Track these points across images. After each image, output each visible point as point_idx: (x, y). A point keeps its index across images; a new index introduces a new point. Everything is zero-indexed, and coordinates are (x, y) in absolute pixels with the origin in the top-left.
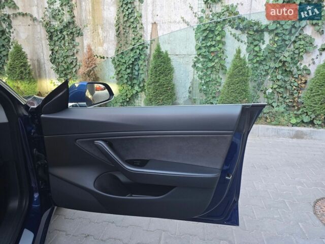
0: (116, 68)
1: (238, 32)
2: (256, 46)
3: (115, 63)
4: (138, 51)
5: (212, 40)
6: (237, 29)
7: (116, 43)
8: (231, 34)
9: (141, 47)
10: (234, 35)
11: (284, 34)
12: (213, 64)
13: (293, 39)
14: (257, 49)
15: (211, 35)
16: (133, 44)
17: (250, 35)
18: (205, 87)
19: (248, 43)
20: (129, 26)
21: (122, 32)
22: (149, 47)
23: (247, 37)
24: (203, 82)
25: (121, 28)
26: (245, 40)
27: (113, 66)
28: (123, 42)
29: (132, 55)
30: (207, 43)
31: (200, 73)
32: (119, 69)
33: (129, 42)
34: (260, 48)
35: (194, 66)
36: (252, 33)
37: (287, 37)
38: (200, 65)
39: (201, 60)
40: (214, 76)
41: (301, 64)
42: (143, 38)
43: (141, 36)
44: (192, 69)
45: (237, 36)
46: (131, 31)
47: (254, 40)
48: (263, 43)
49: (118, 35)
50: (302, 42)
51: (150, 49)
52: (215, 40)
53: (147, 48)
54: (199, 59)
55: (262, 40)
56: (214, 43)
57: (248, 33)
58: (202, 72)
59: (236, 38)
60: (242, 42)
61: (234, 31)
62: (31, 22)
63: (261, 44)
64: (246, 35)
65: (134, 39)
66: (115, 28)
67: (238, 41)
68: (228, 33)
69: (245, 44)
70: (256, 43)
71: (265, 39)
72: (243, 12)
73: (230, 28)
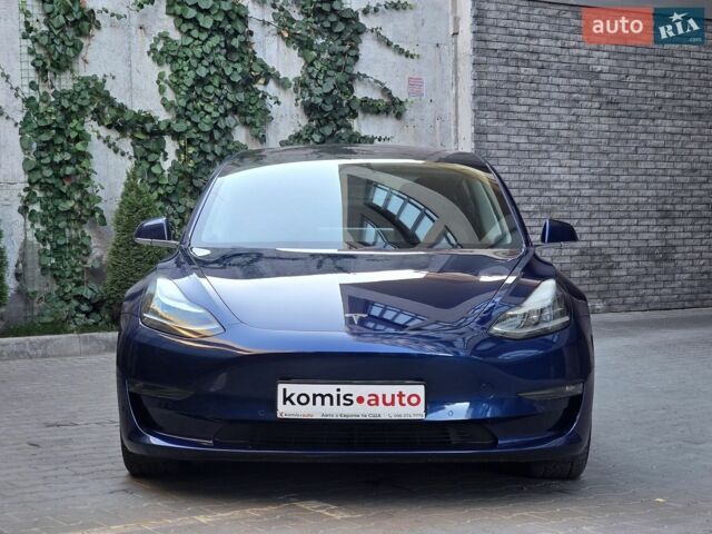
1: (114, 135)
2: (153, 163)
5: (63, 151)
6: (109, 127)
8: (99, 137)
10: (106, 141)
11: (201, 141)
12: (70, 204)
13: (218, 150)
14: (155, 169)
15: (60, 140)
17: (136, 142)
18: (53, 261)
19: (135, 156)
23: (132, 145)
24: (48, 247)
26: (130, 150)
30: (52, 156)
31: (38, 226)
34: (161, 169)
35: (25, 209)
36: (141, 136)
37: (208, 148)
38: (36, 208)
39: (39, 194)
40: (73, 232)
44: (21, 217)
45: (111, 141)
47: (148, 150)
48: (165, 159)
52: (68, 151)
54: (34, 193)
55: (161, 150)
56: (67, 157)
57: (132, 137)
58: (42, 223)
59: (110, 147)
60: (123, 154)
61: (104, 132)
63: (161, 160)
64: (130, 141)
67: (116, 151)
68: (92, 136)
69: (130, 158)
70: (152, 157)
71: (166, 150)
72: (117, 92)
73: (95, 124)
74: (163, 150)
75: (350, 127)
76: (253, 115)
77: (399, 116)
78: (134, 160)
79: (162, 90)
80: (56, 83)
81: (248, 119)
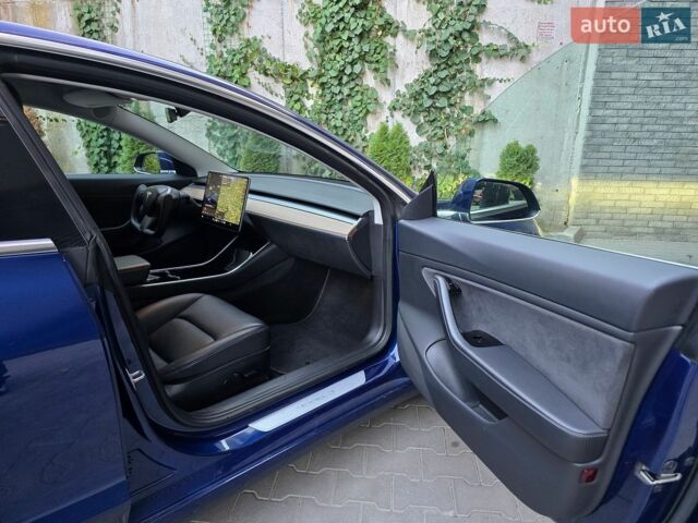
0: (83, 137)
1: (270, 80)
2: (296, 101)
3: (82, 129)
6: (266, 75)
8: (259, 83)
10: (264, 85)
11: (332, 85)
13: (346, 91)
14: (297, 106)
17: (286, 86)
19: (286, 96)
23: (283, 88)
26: (282, 92)
27: (79, 133)
31: (219, 145)
32: (88, 139)
34: (303, 106)
35: (209, 135)
36: (288, 82)
37: (337, 90)
38: (217, 133)
39: (219, 124)
41: (367, 132)
44: (206, 139)
45: (268, 86)
47: (293, 92)
48: (308, 98)
50: (359, 97)
54: (214, 124)
55: (304, 93)
57: (283, 82)
58: (222, 144)
59: (267, 89)
60: (276, 95)
61: (262, 78)
63: (305, 100)
64: (282, 85)
67: (271, 93)
68: (254, 82)
69: (282, 98)
70: (296, 97)
71: (309, 92)
72: (273, 50)
73: (257, 73)
75: (471, 72)
76: (377, 61)
77: (523, 59)
78: (285, 100)
79: (306, 47)
80: (228, 44)
81: (373, 66)
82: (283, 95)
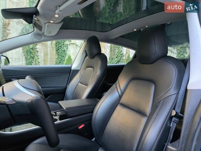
2: (182, 55)
4: (119, 58)
7: (109, 55)
9: (121, 56)
16: (117, 54)
17: (178, 50)
20: (116, 47)
21: (113, 50)
22: (125, 56)
25: (112, 48)
28: (113, 54)
29: (116, 60)
33: (116, 54)
34: (184, 56)
36: (179, 48)
42: (122, 52)
43: (121, 51)
45: (171, 50)
46: (117, 49)
47: (181, 52)
49: (111, 51)
51: (126, 57)
53: (124, 56)
60: (174, 53)
62: (75, 47)
63: (185, 54)
64: (176, 50)
65: (118, 52)
66: (110, 48)
67: (172, 52)
69: (176, 54)
71: (187, 51)
74: (186, 52)
78: (177, 54)
82: (176, 53)
